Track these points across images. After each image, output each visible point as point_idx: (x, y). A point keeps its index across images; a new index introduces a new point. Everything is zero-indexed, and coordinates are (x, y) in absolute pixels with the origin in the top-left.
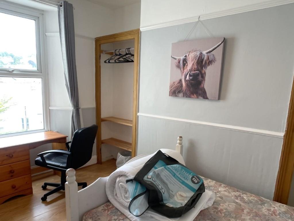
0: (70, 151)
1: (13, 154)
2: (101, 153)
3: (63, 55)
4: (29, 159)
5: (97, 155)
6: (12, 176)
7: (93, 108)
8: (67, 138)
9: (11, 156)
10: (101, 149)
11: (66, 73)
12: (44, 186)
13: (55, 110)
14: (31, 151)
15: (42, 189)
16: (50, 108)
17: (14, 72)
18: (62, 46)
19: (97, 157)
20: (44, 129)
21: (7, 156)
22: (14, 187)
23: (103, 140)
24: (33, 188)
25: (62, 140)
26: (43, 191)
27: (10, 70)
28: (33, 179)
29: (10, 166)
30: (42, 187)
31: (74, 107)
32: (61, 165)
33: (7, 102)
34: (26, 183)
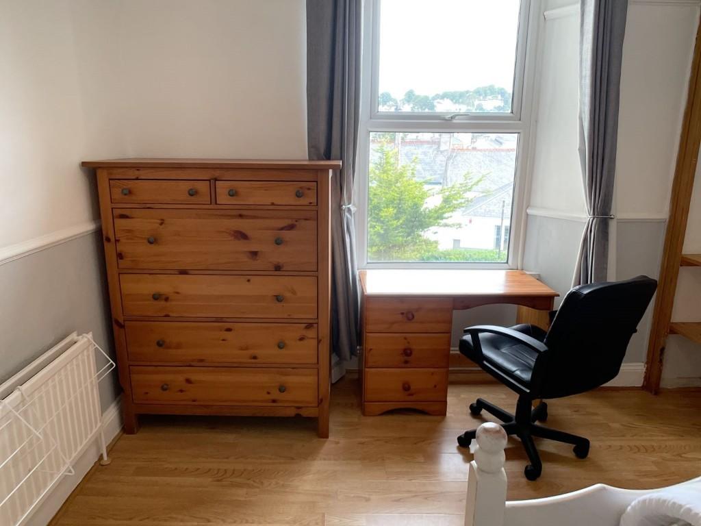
0: (545, 344)
1: (415, 314)
2: (661, 361)
3: (584, 65)
4: (449, 332)
5: (647, 363)
6: (406, 362)
7: (659, 222)
8: (555, 298)
9: (410, 316)
10: (662, 350)
11: (583, 116)
12: (475, 405)
13: (541, 216)
14: (457, 314)
15: (470, 411)
16: (529, 211)
17: (454, 121)
18: (585, 38)
19: (647, 369)
20: (507, 263)
21: (402, 314)
22: (406, 388)
23: (676, 323)
24: (448, 403)
25: (541, 302)
26: (469, 418)
27: (447, 117)
28: (452, 377)
29: (405, 338)
30: (472, 407)
31: (594, 214)
32: (518, 373)
33: (470, 190)
34: (435, 386)
